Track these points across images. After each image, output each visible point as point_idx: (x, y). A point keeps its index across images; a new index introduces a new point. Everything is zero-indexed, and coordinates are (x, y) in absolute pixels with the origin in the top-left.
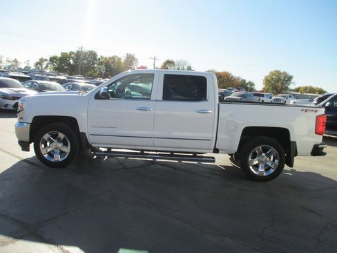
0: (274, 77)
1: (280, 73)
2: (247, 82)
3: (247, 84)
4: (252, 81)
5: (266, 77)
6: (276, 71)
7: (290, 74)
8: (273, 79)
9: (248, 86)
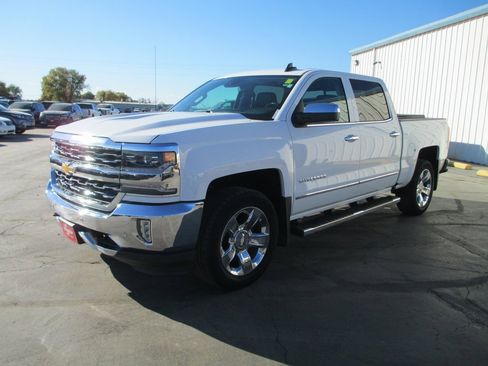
0: (57, 78)
1: (67, 73)
2: (7, 86)
3: (9, 89)
4: (16, 85)
5: (45, 78)
6: (60, 69)
7: (81, 74)
8: (56, 81)
9: (11, 93)
